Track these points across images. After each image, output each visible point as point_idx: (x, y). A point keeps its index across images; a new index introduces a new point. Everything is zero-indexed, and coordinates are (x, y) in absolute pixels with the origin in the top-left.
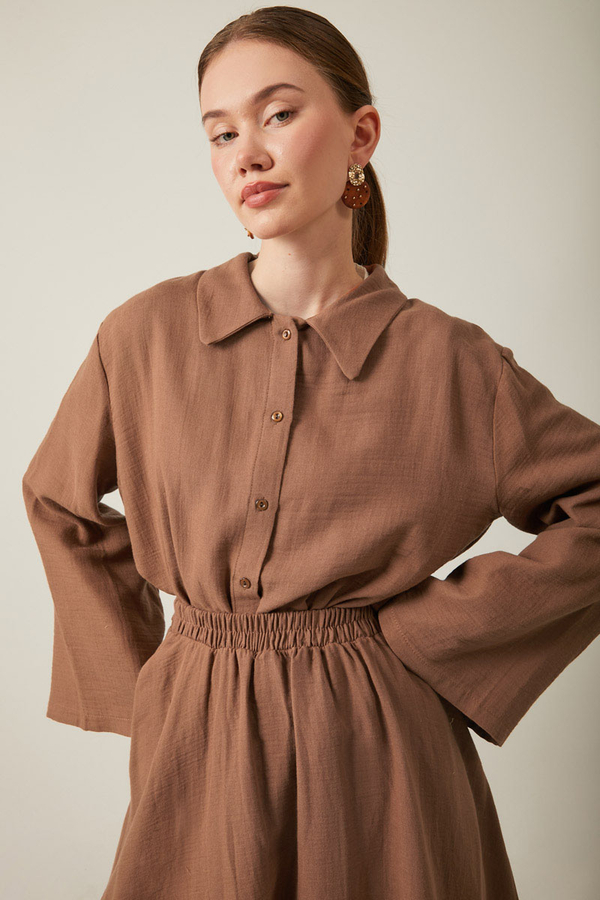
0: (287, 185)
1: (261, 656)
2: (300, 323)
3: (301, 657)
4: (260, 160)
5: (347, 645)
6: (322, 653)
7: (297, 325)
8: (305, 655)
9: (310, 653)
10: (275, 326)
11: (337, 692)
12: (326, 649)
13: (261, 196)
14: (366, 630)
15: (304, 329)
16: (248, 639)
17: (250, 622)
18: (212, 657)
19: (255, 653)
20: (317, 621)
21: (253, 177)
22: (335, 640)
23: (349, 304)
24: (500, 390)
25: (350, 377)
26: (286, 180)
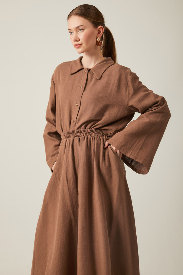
0: (82, 44)
1: (75, 138)
2: (89, 69)
3: (82, 138)
4: (77, 39)
5: (93, 137)
6: (87, 138)
7: (88, 70)
8: (83, 138)
9: (85, 138)
10: (84, 70)
11: (88, 146)
12: (88, 137)
13: (78, 46)
14: (98, 135)
15: (89, 70)
16: (73, 136)
17: (73, 132)
18: (66, 141)
19: (74, 138)
20: (87, 131)
21: (76, 43)
22: (90, 136)
23: (97, 65)
24: (129, 81)
25: (98, 79)
26: (82, 43)
